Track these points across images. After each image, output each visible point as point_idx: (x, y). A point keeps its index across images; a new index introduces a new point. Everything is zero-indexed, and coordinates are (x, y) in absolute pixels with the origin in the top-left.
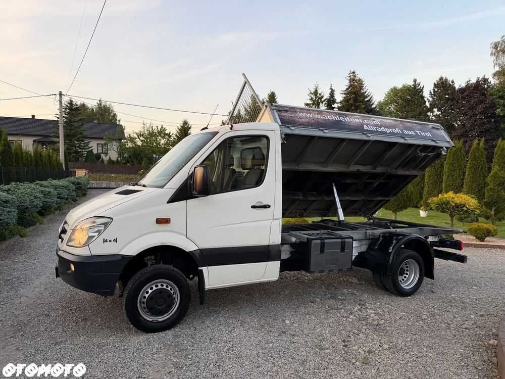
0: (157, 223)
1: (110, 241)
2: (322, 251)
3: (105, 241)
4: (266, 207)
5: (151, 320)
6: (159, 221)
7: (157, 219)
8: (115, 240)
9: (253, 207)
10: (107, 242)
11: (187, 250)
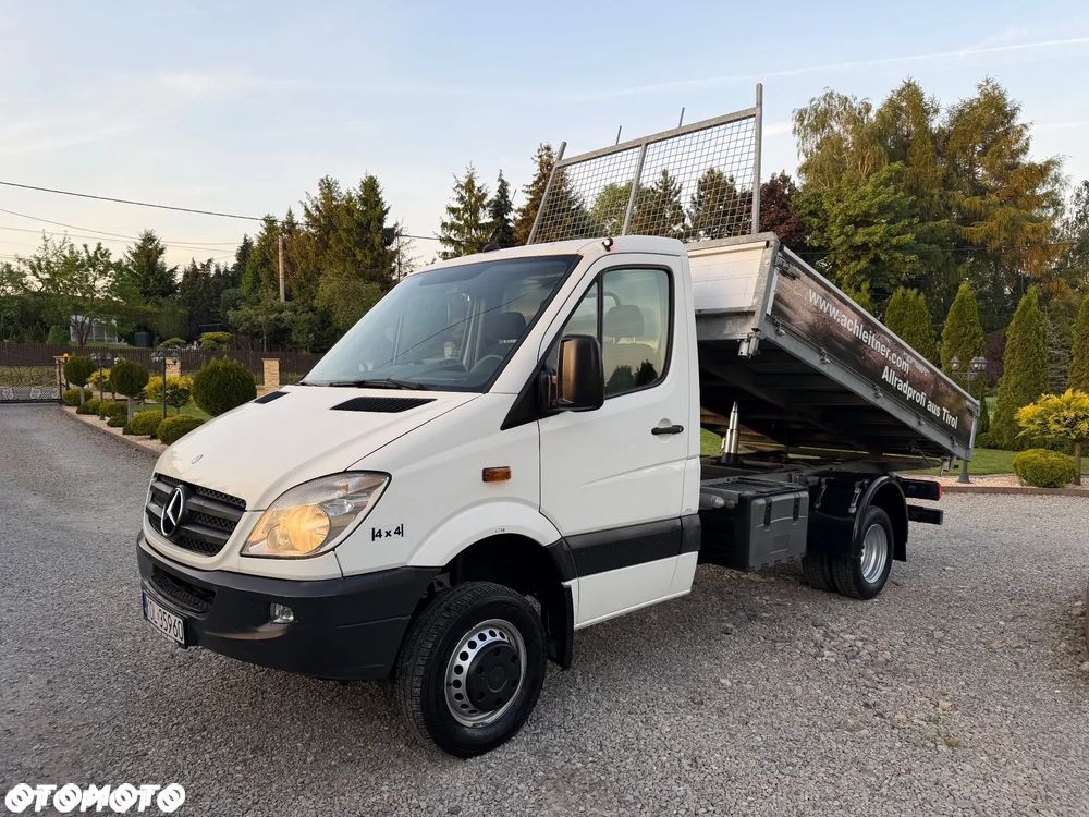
0: (484, 480)
1: (388, 534)
2: (767, 522)
3: (376, 535)
4: (677, 430)
5: (470, 724)
6: (490, 476)
7: (485, 471)
8: (399, 531)
9: (656, 432)
10: (380, 536)
11: (545, 543)
